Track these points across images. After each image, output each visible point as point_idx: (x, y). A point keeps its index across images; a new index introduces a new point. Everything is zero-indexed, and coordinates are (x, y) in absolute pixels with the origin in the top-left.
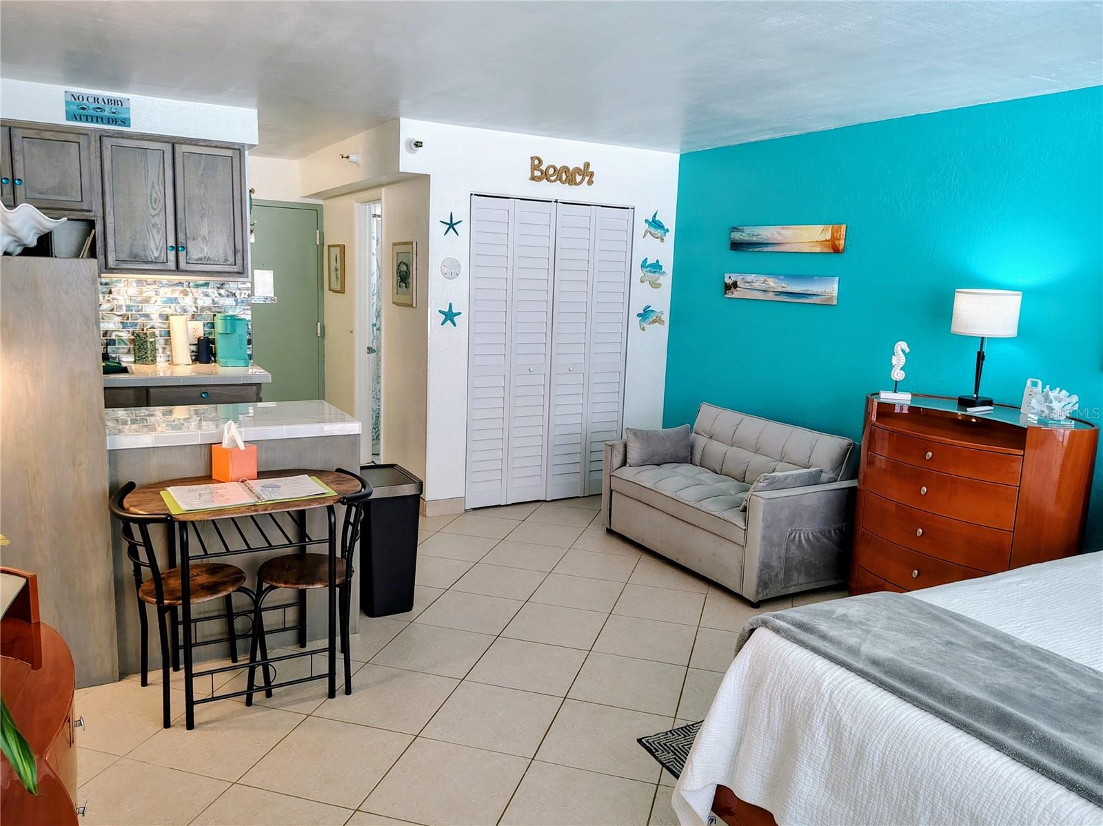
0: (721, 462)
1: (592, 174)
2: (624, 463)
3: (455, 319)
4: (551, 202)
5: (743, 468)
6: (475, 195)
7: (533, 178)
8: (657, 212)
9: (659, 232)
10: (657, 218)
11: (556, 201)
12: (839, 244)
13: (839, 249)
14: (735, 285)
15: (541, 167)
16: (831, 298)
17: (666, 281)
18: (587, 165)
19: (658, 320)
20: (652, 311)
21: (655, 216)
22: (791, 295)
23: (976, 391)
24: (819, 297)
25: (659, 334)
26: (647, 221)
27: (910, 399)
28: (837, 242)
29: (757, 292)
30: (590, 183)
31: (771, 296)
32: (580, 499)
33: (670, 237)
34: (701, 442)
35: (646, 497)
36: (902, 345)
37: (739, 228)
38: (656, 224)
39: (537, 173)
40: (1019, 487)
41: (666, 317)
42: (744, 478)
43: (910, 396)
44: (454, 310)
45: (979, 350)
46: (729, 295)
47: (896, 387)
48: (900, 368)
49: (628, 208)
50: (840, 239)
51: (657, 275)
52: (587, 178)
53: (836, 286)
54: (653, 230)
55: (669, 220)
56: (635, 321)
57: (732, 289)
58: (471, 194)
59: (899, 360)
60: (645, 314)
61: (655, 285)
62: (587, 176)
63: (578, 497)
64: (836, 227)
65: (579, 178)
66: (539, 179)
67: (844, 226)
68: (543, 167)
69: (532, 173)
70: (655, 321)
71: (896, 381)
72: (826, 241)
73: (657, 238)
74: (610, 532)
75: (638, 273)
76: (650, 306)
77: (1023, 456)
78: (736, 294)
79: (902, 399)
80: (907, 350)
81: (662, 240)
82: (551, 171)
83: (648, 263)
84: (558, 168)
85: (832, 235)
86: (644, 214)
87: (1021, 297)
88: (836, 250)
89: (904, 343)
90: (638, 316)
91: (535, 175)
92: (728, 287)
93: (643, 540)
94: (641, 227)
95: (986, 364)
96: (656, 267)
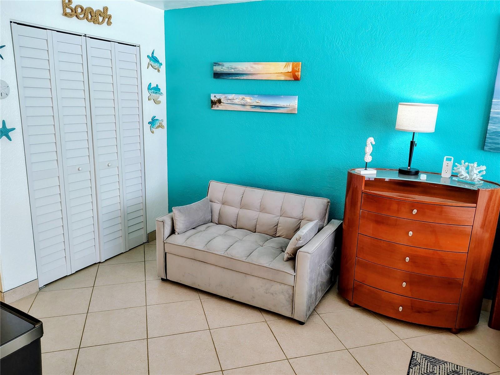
0: (235, 220)
1: (110, 17)
2: (173, 232)
3: (10, 134)
4: (81, 36)
5: (254, 222)
6: (14, 23)
7: (65, 14)
8: (154, 51)
9: (156, 65)
10: (154, 55)
11: (85, 36)
12: (298, 75)
13: (298, 78)
14: (219, 101)
15: (71, 6)
16: (294, 109)
17: (163, 99)
18: (106, 9)
19: (161, 126)
20: (157, 120)
21: (153, 53)
22: (264, 108)
23: (409, 166)
24: (285, 109)
25: (162, 134)
26: (148, 56)
27: (376, 173)
28: (296, 74)
29: (237, 106)
30: (109, 23)
31: (248, 108)
32: (124, 255)
33: (163, 68)
34: (217, 207)
35: (200, 256)
36: (371, 140)
37: (220, 63)
38: (153, 59)
39: (68, 11)
40: (473, 226)
41: (165, 124)
42: (256, 229)
43: (376, 171)
44: (8, 127)
45: (412, 140)
46: (215, 108)
47: (366, 166)
48: (369, 154)
49: (136, 46)
50: (298, 72)
51: (158, 95)
52: (107, 20)
53: (297, 101)
54: (152, 63)
55: (161, 56)
56: (147, 127)
57: (218, 104)
58: (11, 22)
59: (369, 149)
60: (153, 122)
61: (157, 102)
62: (107, 18)
63: (122, 253)
64: (295, 63)
65: (101, 19)
66: (70, 16)
67: (301, 63)
68: (73, 6)
69: (64, 10)
70: (159, 127)
71: (366, 162)
72: (288, 72)
73: (156, 69)
74: (165, 280)
75: (146, 94)
76: (155, 117)
77: (476, 207)
78: (220, 107)
79: (370, 174)
80: (374, 143)
81: (159, 71)
82: (79, 10)
83: (152, 87)
84: (85, 8)
85: (293, 69)
86: (146, 52)
87: (438, 107)
88: (296, 79)
89: (373, 138)
90: (148, 123)
91: (67, 12)
92: (213, 103)
93: (198, 285)
94: (145, 61)
95: (415, 148)
96: (157, 89)
